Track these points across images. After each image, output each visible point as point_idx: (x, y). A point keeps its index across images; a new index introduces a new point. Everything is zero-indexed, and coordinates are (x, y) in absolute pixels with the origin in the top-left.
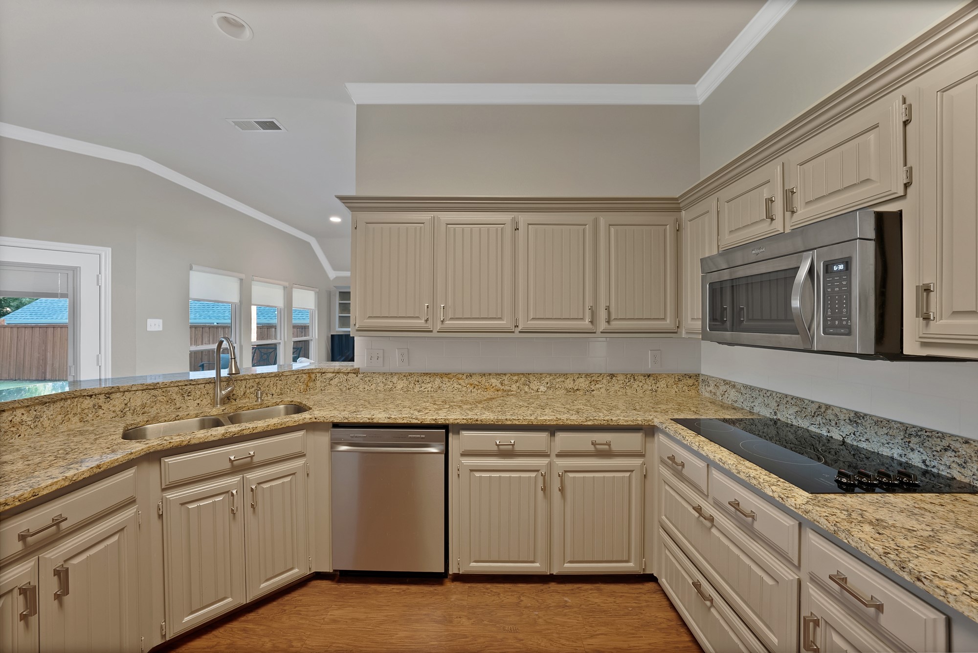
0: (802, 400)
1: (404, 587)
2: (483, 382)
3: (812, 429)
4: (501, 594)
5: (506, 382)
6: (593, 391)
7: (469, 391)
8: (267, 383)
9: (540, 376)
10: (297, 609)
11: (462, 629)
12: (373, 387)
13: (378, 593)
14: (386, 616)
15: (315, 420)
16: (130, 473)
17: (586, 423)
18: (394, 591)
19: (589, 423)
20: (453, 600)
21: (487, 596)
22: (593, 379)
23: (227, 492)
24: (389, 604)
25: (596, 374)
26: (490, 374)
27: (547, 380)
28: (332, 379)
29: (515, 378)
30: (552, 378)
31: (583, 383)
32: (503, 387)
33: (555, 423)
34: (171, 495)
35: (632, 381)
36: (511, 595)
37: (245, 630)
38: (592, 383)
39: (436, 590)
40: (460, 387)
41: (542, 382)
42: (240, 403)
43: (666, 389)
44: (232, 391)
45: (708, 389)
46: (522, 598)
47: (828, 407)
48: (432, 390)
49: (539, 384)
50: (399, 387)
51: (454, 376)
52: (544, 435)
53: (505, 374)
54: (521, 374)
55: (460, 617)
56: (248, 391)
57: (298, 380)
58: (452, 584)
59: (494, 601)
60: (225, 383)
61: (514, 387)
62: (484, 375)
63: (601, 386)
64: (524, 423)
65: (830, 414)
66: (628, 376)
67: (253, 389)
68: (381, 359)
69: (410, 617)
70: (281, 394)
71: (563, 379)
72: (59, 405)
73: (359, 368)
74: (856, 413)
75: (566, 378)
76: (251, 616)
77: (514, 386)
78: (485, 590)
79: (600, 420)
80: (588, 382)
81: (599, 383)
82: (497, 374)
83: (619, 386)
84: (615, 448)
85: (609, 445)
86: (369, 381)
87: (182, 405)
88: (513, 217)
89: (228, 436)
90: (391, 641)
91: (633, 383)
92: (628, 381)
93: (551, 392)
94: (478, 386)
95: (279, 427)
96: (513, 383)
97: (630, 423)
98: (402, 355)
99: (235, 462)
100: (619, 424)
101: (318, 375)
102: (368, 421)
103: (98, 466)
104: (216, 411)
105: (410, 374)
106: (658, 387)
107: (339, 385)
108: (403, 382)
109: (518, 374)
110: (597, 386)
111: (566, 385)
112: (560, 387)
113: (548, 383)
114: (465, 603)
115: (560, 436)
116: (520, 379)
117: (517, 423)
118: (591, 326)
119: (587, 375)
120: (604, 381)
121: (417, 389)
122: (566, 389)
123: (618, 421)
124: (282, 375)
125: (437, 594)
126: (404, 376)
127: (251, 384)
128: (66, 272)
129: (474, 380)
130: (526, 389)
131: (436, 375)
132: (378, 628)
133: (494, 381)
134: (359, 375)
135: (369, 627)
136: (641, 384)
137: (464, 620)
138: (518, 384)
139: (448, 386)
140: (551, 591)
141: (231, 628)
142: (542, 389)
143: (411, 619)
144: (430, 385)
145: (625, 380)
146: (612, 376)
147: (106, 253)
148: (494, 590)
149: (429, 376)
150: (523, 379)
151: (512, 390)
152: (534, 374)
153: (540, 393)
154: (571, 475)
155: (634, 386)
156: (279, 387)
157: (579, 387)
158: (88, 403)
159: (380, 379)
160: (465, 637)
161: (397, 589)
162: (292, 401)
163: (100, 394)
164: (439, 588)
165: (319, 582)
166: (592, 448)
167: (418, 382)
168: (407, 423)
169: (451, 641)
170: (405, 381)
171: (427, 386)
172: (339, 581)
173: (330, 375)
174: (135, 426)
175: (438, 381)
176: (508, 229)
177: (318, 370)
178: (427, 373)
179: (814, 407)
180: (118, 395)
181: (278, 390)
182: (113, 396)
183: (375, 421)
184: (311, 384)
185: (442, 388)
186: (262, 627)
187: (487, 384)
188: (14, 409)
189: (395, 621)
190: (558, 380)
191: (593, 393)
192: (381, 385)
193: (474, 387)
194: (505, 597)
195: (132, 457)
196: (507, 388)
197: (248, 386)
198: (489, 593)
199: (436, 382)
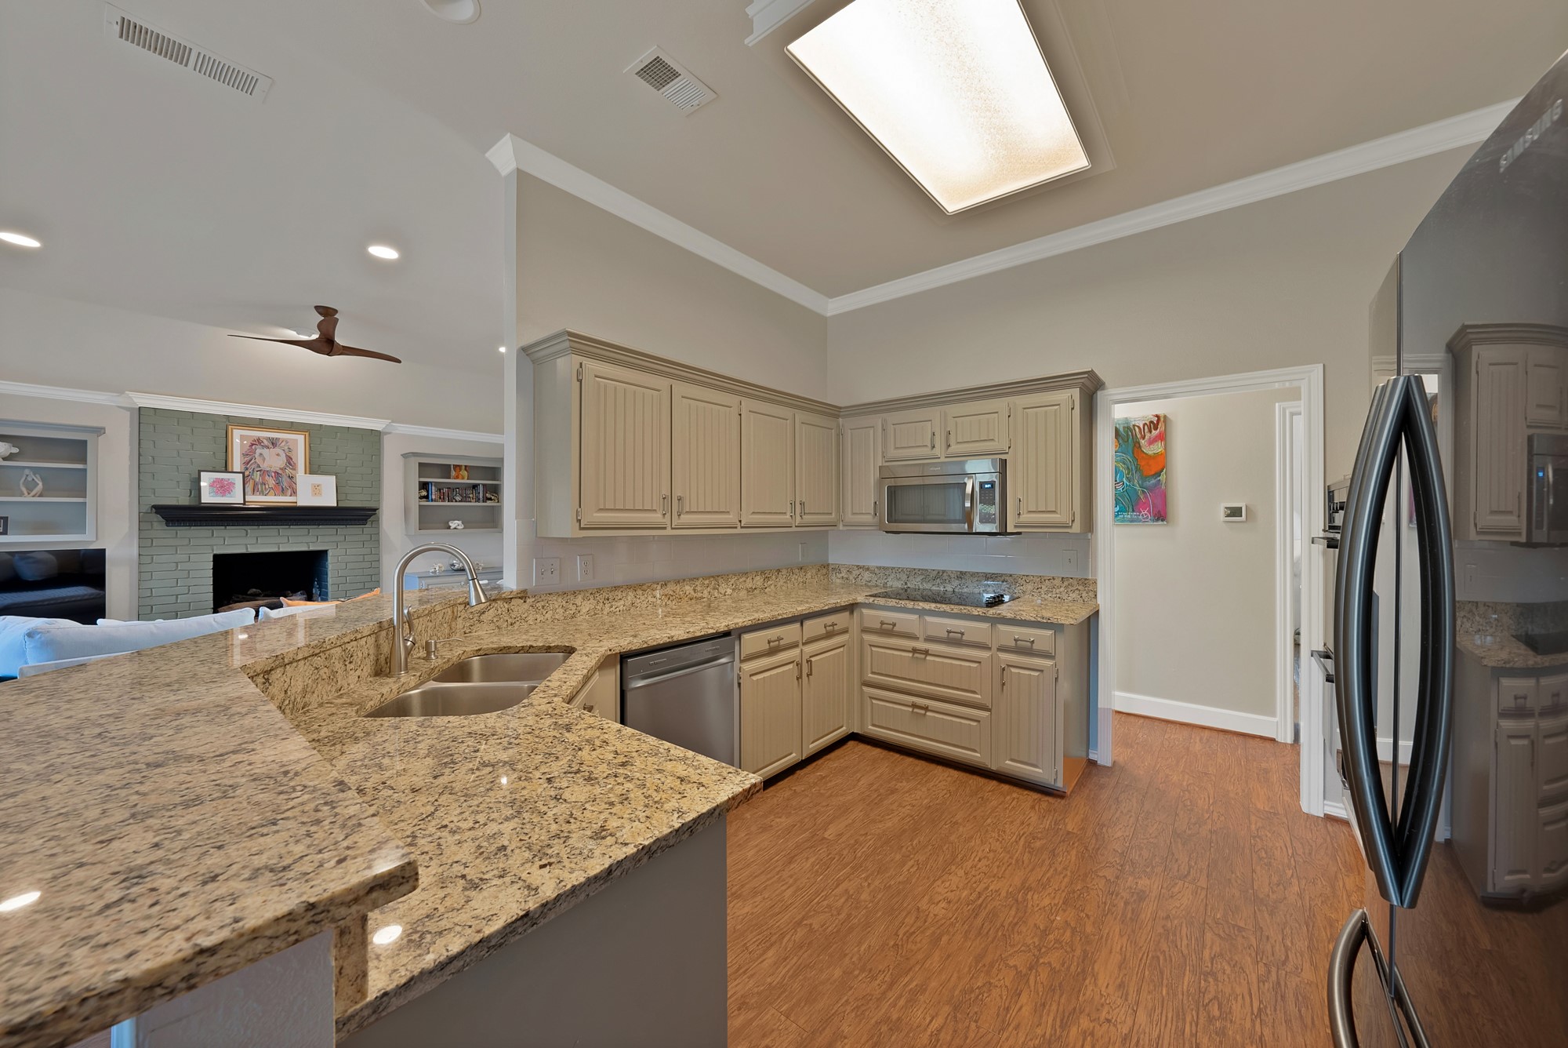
0: (927, 570)
2: (677, 591)
3: (934, 588)
5: (699, 588)
6: (766, 587)
7: (664, 603)
9: (727, 577)
12: (548, 616)
19: (825, 608)
22: (766, 575)
26: (684, 580)
27: (733, 580)
28: (484, 613)
29: (707, 582)
30: (736, 578)
31: (759, 580)
32: (696, 594)
35: (791, 574)
38: (765, 580)
40: (655, 599)
41: (728, 583)
43: (811, 580)
45: (840, 576)
47: (944, 572)
48: (625, 608)
49: (726, 586)
50: (584, 610)
51: (649, 587)
52: (797, 626)
53: (697, 578)
54: (711, 576)
62: (679, 581)
63: (771, 582)
64: (788, 616)
65: (945, 576)
66: (789, 570)
68: (556, 572)
71: (745, 578)
73: (529, 590)
74: (961, 572)
75: (747, 576)
77: (705, 592)
79: (831, 604)
80: (762, 579)
81: (770, 579)
82: (691, 579)
83: (783, 580)
86: (543, 607)
91: (792, 576)
92: (788, 574)
93: (735, 593)
94: (672, 595)
96: (704, 588)
98: (587, 564)
105: (599, 590)
106: (806, 578)
107: (495, 620)
108: (589, 602)
109: (709, 577)
110: (769, 582)
111: (747, 584)
112: (742, 587)
113: (733, 584)
115: (808, 623)
116: (710, 582)
119: (762, 572)
120: (774, 576)
121: (607, 609)
122: (747, 589)
123: (839, 603)
126: (591, 594)
129: (669, 589)
130: (716, 592)
131: (629, 587)
133: (688, 588)
134: (528, 600)
136: (796, 576)
138: (709, 589)
139: (642, 600)
142: (729, 591)
144: (622, 602)
146: (778, 571)
149: (622, 589)
150: (713, 582)
151: (704, 596)
153: (727, 596)
154: (814, 659)
155: (792, 579)
157: (756, 585)
159: (558, 602)
166: (824, 631)
167: (608, 600)
170: (592, 600)
171: (619, 604)
175: (631, 595)
178: (619, 587)
179: (935, 573)
184: (453, 624)
185: (636, 604)
187: (681, 592)
190: (741, 580)
191: (766, 590)
192: (560, 611)
193: (669, 598)
196: (700, 595)
199: (629, 598)
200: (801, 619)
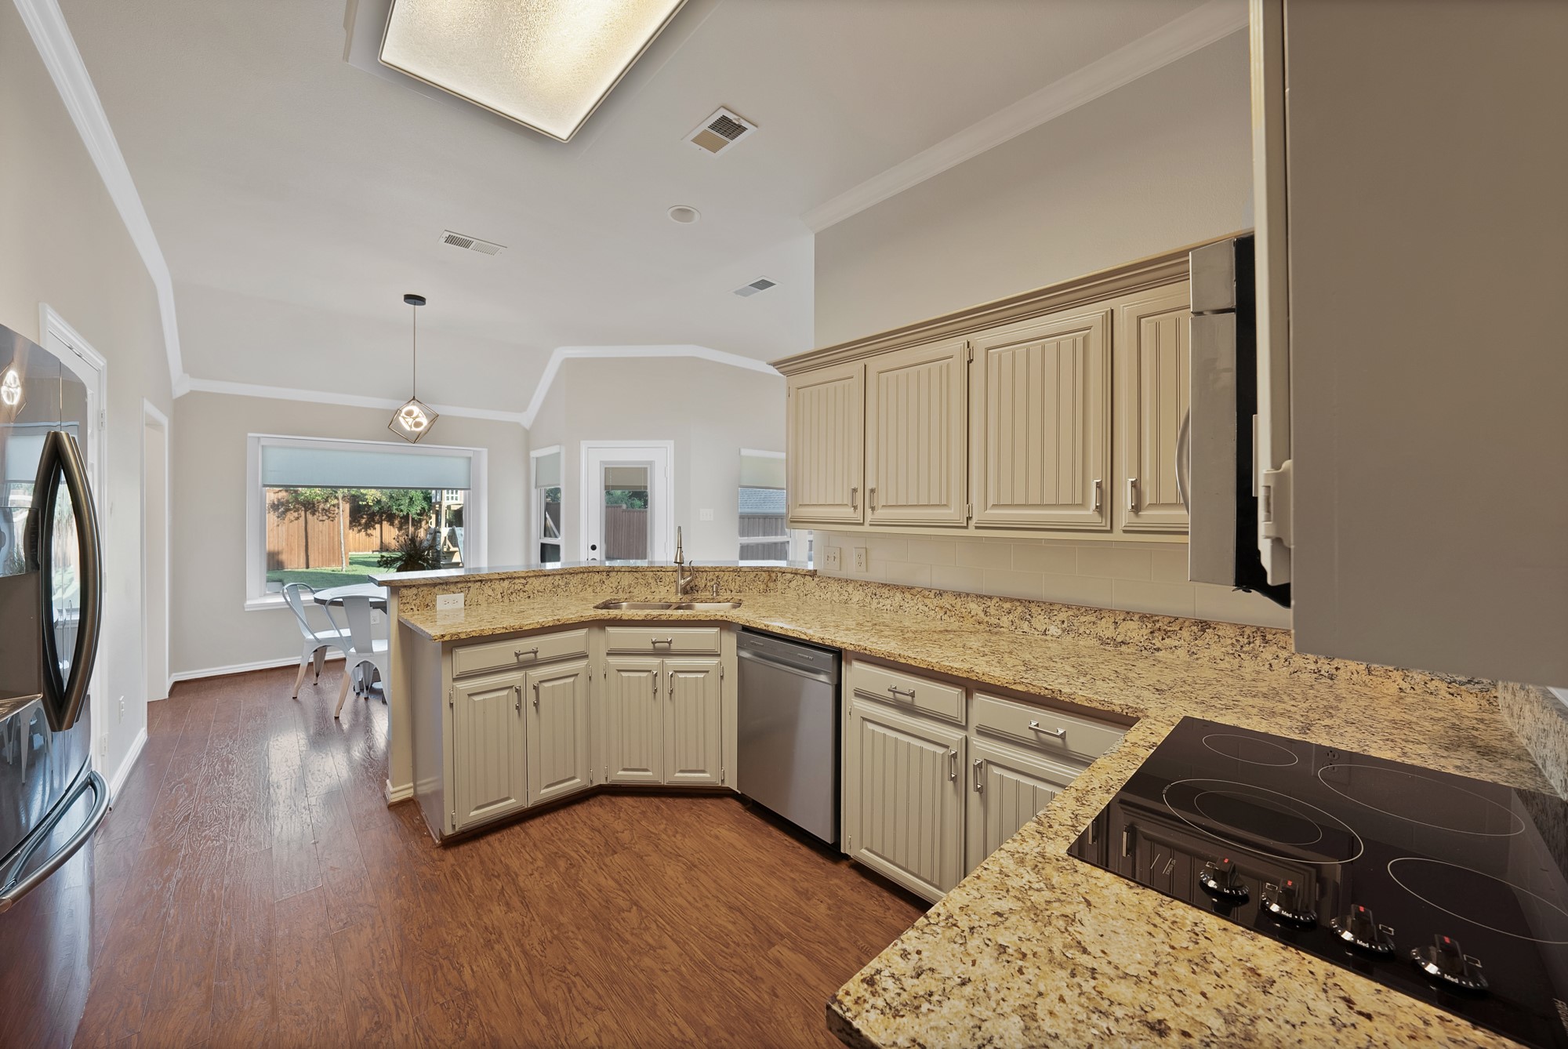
1: (797, 844)
2: (958, 606)
5: (992, 611)
6: (1158, 650)
7: (939, 617)
8: (726, 578)
9: (1050, 607)
10: (701, 812)
11: (812, 912)
12: (829, 595)
13: (770, 835)
14: (758, 858)
15: (726, 619)
16: (583, 632)
17: (1013, 687)
18: (786, 842)
19: (1020, 688)
20: (831, 882)
21: (873, 902)
22: (1158, 625)
23: (650, 671)
24: (771, 850)
25: (1164, 617)
26: (968, 595)
27: (1063, 616)
28: (790, 581)
29: (1007, 605)
30: (1071, 613)
31: (1134, 631)
32: (986, 619)
33: (965, 675)
34: (613, 660)
35: (1258, 642)
36: (903, 919)
37: (658, 808)
38: (1156, 634)
39: (824, 864)
40: (926, 609)
41: (1053, 619)
42: (696, 595)
43: (1367, 678)
44: (691, 581)
48: (892, 608)
49: (1047, 620)
50: (855, 600)
51: (919, 592)
52: (955, 692)
53: (990, 598)
54: (1016, 599)
55: (821, 902)
56: (708, 584)
57: (757, 578)
58: (847, 869)
59: (875, 911)
60: (689, 573)
61: (1005, 621)
62: (960, 595)
63: (1177, 643)
64: (921, 666)
66: (1248, 631)
67: (713, 583)
68: (838, 560)
69: (777, 872)
70: (740, 592)
71: (1094, 619)
72: (580, 576)
73: (816, 571)
75: (1099, 617)
76: (670, 800)
77: (1004, 619)
78: (876, 895)
79: (1038, 687)
80: (1145, 631)
81: (1173, 636)
82: (977, 596)
83: (1223, 649)
84: (1073, 745)
85: (1063, 738)
86: (825, 587)
87: (655, 590)
88: (963, 344)
89: (649, 618)
90: (743, 879)
91: (1261, 649)
92: (1246, 641)
93: (1069, 638)
94: (950, 610)
96: (1003, 614)
97: (1094, 705)
98: (860, 556)
99: (656, 645)
100: (1075, 701)
101: (779, 575)
102: (764, 628)
103: (558, 620)
104: (674, 599)
105: (867, 583)
106: (1337, 669)
107: (797, 588)
108: (858, 593)
109: (1012, 600)
110: (1167, 641)
111: (1099, 630)
112: (1088, 632)
113: (1063, 622)
114: (840, 893)
115: (980, 699)
116: (1014, 608)
117: (912, 663)
118: (1097, 518)
119: (1144, 617)
120: (1185, 633)
121: (874, 604)
122: (1100, 638)
123: (1073, 697)
124: (740, 571)
125: (822, 869)
127: (711, 577)
128: (646, 466)
129: (946, 601)
130: (1025, 626)
131: (896, 587)
132: (743, 863)
133: (975, 607)
134: (815, 579)
135: (737, 857)
136: (1284, 654)
137: (823, 908)
138: (1011, 617)
139: (912, 605)
141: (652, 801)
142: (1054, 630)
143: (777, 874)
144: (889, 601)
145: (1241, 639)
146: (1204, 625)
147: (670, 444)
148: (887, 902)
149: (889, 588)
150: (1020, 609)
151: (1001, 625)
152: (1038, 603)
153: (1048, 638)
154: (997, 771)
155: (1264, 656)
156: (737, 584)
157: (1127, 638)
158: (597, 577)
159: (835, 586)
160: (809, 920)
161: (790, 843)
163: (603, 571)
164: (829, 865)
165: (733, 801)
166: (1032, 735)
167: (876, 595)
168: (797, 638)
169: (791, 913)
170: (861, 591)
171: (886, 602)
172: (748, 809)
173: (789, 576)
174: (616, 601)
175: (898, 596)
176: (957, 366)
177: (778, 569)
178: (886, 585)
180: (614, 574)
181: (737, 587)
182: (611, 574)
184: (771, 585)
185: (904, 607)
186: (669, 812)
187: (964, 610)
188: (554, 575)
189: (761, 867)
190: (1083, 619)
191: (1157, 654)
192: (837, 594)
193: (946, 613)
194: (892, 916)
195: (583, 619)
196: (993, 621)
197: (708, 579)
198: (877, 900)
199: (896, 599)
200: (970, 686)
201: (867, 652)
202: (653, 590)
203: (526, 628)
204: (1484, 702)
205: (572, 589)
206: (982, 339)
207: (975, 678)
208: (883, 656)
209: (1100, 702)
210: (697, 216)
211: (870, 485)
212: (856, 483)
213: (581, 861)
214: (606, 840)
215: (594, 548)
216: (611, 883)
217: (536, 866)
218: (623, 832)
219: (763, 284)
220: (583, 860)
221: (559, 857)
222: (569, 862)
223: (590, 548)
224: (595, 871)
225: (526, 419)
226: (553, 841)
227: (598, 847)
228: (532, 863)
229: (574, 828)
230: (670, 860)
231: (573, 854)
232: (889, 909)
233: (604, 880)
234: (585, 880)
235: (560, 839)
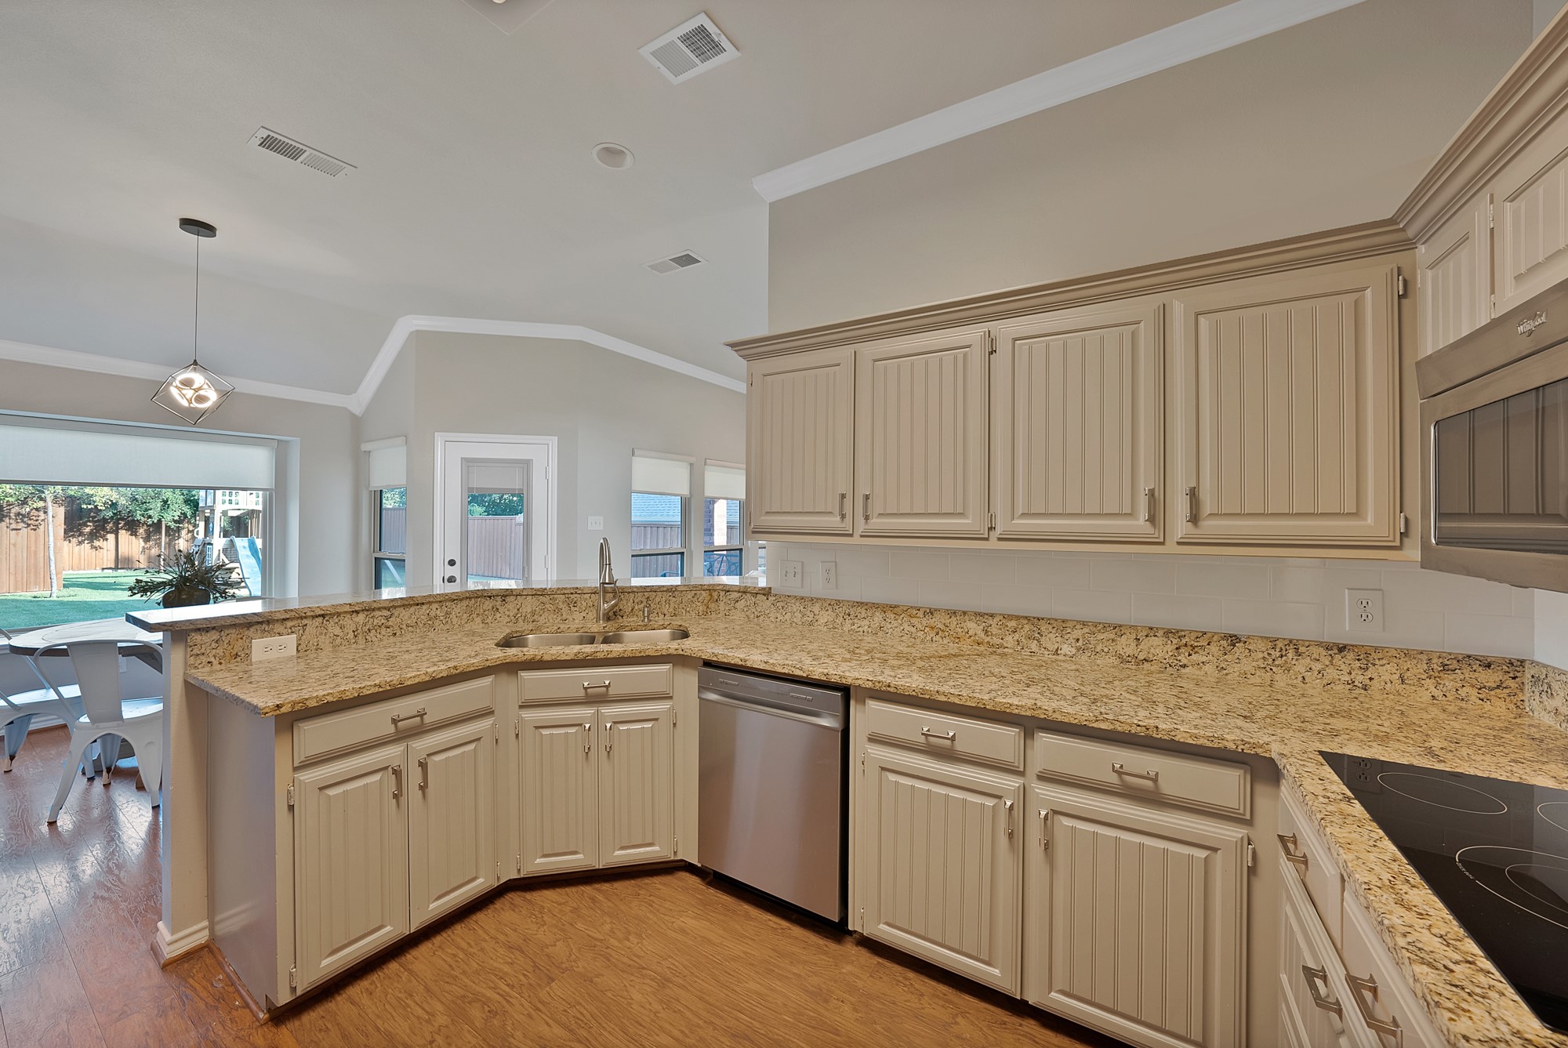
1: (785, 924)
2: (953, 626)
4: (925, 997)
5: (994, 630)
6: (1184, 666)
7: (929, 638)
8: (658, 599)
9: (1062, 625)
10: (651, 898)
11: (838, 1019)
12: (788, 616)
13: (748, 917)
14: (745, 953)
15: (682, 653)
16: (487, 681)
17: (1095, 725)
18: (771, 923)
19: (1103, 726)
20: (844, 971)
21: (901, 990)
22: (1184, 641)
23: (581, 725)
24: (756, 938)
25: (1191, 632)
26: (965, 613)
27: (1077, 633)
28: (737, 601)
29: (1012, 624)
30: (1088, 631)
31: (1160, 649)
32: (987, 639)
33: (1028, 713)
34: (529, 715)
35: (1290, 655)
36: (943, 1006)
37: (593, 900)
38: (1182, 650)
39: (826, 946)
40: (914, 630)
41: (1066, 637)
42: (625, 621)
43: (1400, 687)
44: (616, 605)
46: (959, 1019)
48: (870, 630)
49: (1059, 639)
50: (822, 621)
51: (904, 612)
52: (1012, 733)
53: (992, 616)
54: (1022, 617)
55: (842, 1001)
56: (636, 608)
57: (696, 598)
58: (855, 948)
59: (908, 1001)
60: (611, 595)
61: (1010, 640)
62: (955, 613)
63: (1204, 659)
64: (969, 704)
66: (1280, 644)
67: (642, 605)
68: (799, 576)
69: (773, 968)
70: (675, 615)
71: (1112, 636)
72: (465, 603)
73: (770, 588)
75: (1119, 633)
76: (606, 886)
77: (1008, 638)
78: (901, 979)
79: (1128, 724)
80: (1170, 648)
81: (1200, 651)
82: (977, 614)
83: (1254, 664)
84: (1167, 788)
85: (1155, 780)
86: (783, 607)
87: (568, 617)
88: (985, 332)
89: (581, 657)
90: (736, 988)
91: (1294, 662)
92: (1278, 654)
93: (1084, 657)
94: (942, 631)
95: (638, 655)
96: (1007, 633)
97: (1200, 742)
98: (828, 571)
99: (589, 690)
100: (1176, 739)
101: (722, 593)
102: (740, 663)
103: (455, 668)
104: (596, 627)
105: (838, 602)
106: (1371, 679)
107: (745, 610)
108: (827, 613)
109: (1018, 618)
110: (1194, 657)
111: (1119, 647)
112: (1106, 650)
113: (1078, 640)
114: (860, 984)
115: (1045, 740)
116: (1020, 626)
117: (957, 701)
118: (1148, 528)
119: (1168, 633)
120: (1214, 648)
121: (847, 626)
122: (1120, 657)
123: (1173, 733)
124: (676, 590)
125: (826, 953)
126: (829, 604)
127: (639, 599)
128: (522, 465)
129: (938, 621)
130: (1034, 646)
131: (875, 606)
132: (727, 964)
133: (973, 627)
134: (770, 598)
135: (719, 957)
136: (1317, 666)
137: (846, 1008)
138: (1017, 636)
139: (895, 626)
140: (1022, 1033)
141: (583, 891)
142: (1066, 649)
143: (774, 971)
144: (866, 622)
145: (1272, 652)
146: (1234, 640)
147: (553, 441)
148: (917, 986)
149: (866, 607)
150: (1027, 627)
151: (1005, 645)
152: (1049, 621)
153: (1061, 657)
154: (1067, 822)
155: (1297, 668)
156: (672, 605)
157: (1151, 656)
158: (488, 604)
159: (796, 606)
160: (837, 1032)
161: (775, 923)
162: (681, 626)
163: (497, 596)
164: (832, 946)
165: (688, 874)
166: (1114, 779)
167: (849, 615)
168: (789, 675)
169: (814, 1028)
170: (830, 612)
171: (863, 624)
172: (710, 884)
173: (735, 595)
174: (518, 634)
175: (878, 616)
176: (977, 356)
177: (721, 587)
178: (862, 603)
180: (512, 598)
181: (671, 610)
182: (508, 599)
183: (749, 664)
184: (712, 605)
185: (885, 629)
186: (610, 904)
187: (960, 630)
188: (430, 603)
189: (753, 965)
190: (1100, 636)
191: (1183, 671)
192: (799, 615)
193: (937, 634)
194: (929, 1004)
195: (488, 664)
196: (996, 641)
197: (636, 601)
198: (905, 986)
199: (876, 619)
200: (1030, 725)
201: (892, 690)
202: (564, 617)
203: (409, 683)
204: (1512, 706)
205: (455, 620)
206: (1006, 329)
207: (1043, 716)
208: (914, 693)
209: (1208, 738)
210: (629, 159)
211: (863, 489)
212: (844, 487)
213: (504, 1003)
214: (534, 962)
215: (452, 563)
216: (558, 1030)
217: (436, 1025)
218: (555, 945)
219: (687, 260)
220: (508, 1001)
221: (470, 1003)
222: (487, 1009)
223: (446, 563)
224: (530, 1016)
225: (357, 402)
226: (455, 978)
227: (524, 975)
228: (428, 1021)
229: (482, 950)
230: (632, 978)
231: (489, 993)
232: (922, 995)
233: (546, 1027)
234: (518, 1034)
235: (464, 972)
